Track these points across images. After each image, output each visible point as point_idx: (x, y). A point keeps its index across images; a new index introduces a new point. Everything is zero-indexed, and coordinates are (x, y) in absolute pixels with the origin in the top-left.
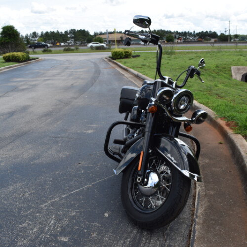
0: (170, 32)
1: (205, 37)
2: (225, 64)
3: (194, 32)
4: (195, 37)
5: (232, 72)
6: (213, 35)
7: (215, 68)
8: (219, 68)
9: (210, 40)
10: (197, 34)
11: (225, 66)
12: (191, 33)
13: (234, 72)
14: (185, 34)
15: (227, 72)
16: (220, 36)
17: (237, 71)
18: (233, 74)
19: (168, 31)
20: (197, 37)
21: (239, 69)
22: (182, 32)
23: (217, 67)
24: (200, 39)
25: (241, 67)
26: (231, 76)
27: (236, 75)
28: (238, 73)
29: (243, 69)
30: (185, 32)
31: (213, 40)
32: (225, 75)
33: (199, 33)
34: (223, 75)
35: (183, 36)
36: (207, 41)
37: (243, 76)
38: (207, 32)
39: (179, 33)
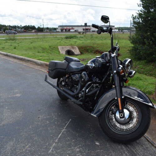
0: (5, 26)
1: (28, 29)
2: (54, 45)
3: (21, 26)
4: (22, 29)
5: (60, 49)
6: (33, 28)
7: (49, 48)
8: (52, 48)
9: (32, 31)
10: (23, 27)
11: (55, 46)
12: (19, 27)
13: (61, 50)
14: (15, 27)
15: (56, 50)
16: (38, 28)
17: (62, 49)
18: (60, 51)
19: (3, 25)
20: (23, 29)
21: (63, 48)
22: (13, 26)
23: (50, 47)
24: (25, 30)
25: (64, 47)
26: (59, 52)
27: (62, 51)
28: (63, 50)
29: (65, 47)
30: (15, 26)
31: (33, 31)
32: (56, 52)
33: (24, 26)
34: (55, 52)
35: (14, 28)
36: (30, 32)
37: (66, 51)
38: (29, 26)
39: (11, 27)
